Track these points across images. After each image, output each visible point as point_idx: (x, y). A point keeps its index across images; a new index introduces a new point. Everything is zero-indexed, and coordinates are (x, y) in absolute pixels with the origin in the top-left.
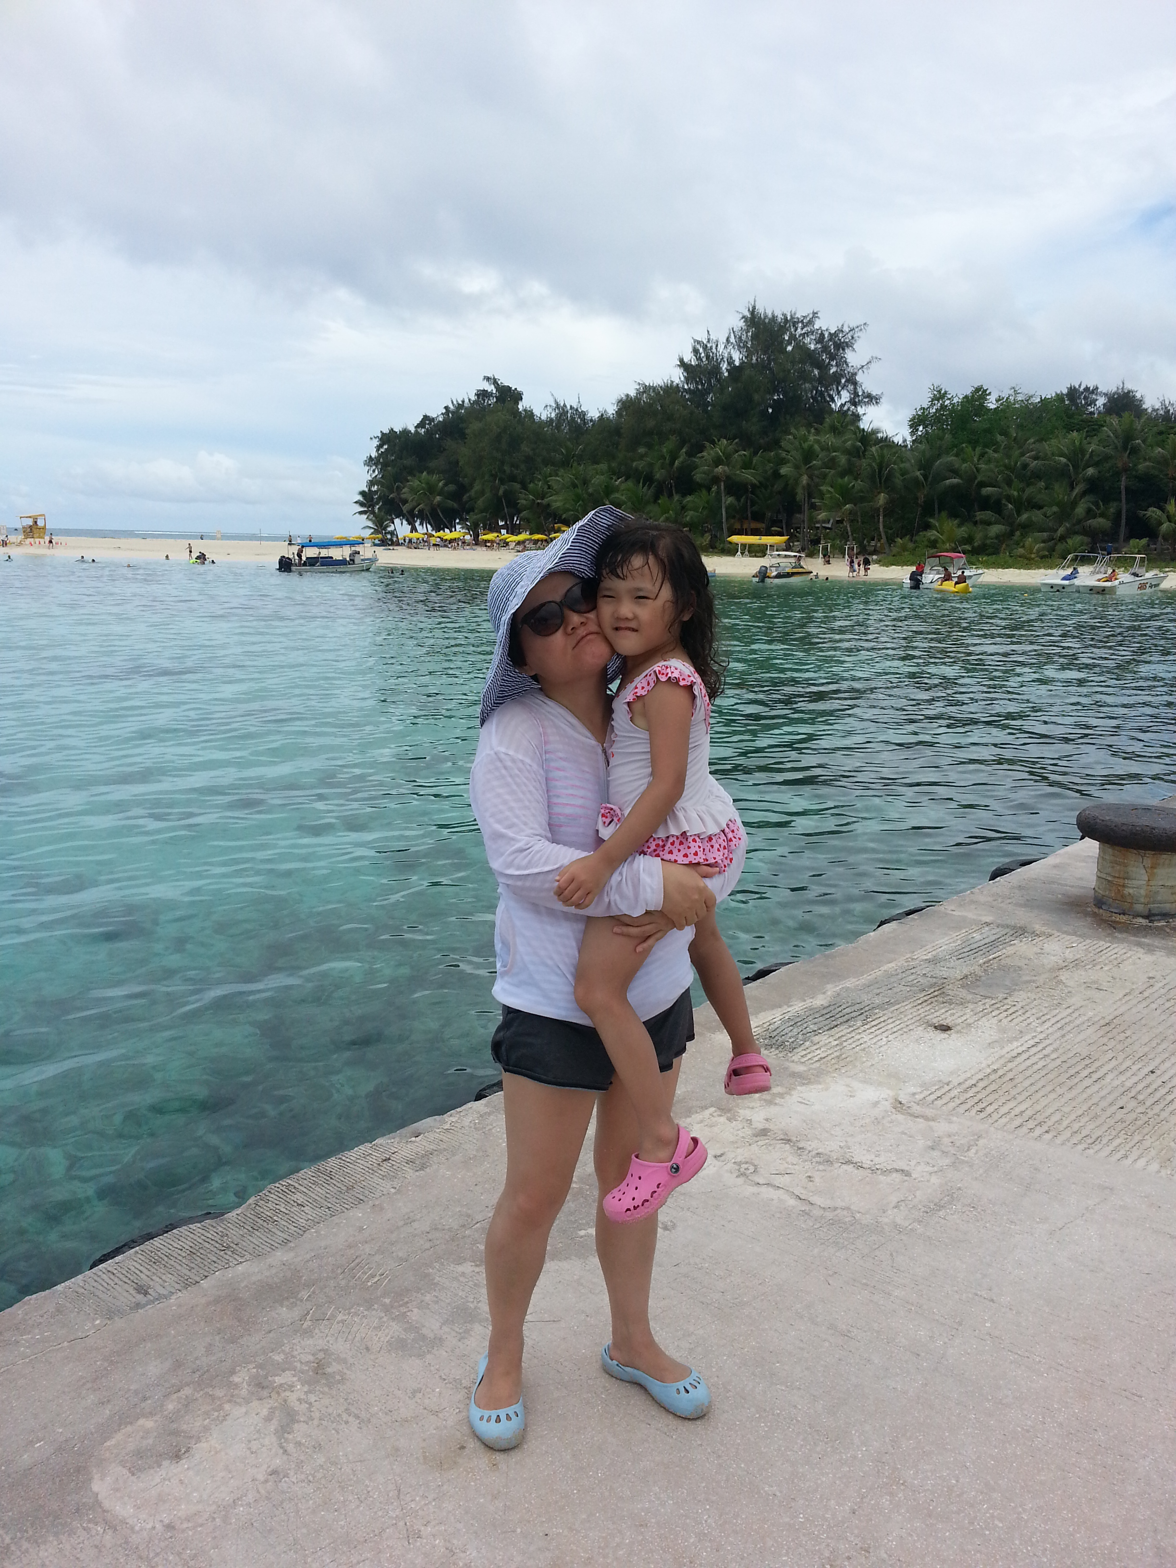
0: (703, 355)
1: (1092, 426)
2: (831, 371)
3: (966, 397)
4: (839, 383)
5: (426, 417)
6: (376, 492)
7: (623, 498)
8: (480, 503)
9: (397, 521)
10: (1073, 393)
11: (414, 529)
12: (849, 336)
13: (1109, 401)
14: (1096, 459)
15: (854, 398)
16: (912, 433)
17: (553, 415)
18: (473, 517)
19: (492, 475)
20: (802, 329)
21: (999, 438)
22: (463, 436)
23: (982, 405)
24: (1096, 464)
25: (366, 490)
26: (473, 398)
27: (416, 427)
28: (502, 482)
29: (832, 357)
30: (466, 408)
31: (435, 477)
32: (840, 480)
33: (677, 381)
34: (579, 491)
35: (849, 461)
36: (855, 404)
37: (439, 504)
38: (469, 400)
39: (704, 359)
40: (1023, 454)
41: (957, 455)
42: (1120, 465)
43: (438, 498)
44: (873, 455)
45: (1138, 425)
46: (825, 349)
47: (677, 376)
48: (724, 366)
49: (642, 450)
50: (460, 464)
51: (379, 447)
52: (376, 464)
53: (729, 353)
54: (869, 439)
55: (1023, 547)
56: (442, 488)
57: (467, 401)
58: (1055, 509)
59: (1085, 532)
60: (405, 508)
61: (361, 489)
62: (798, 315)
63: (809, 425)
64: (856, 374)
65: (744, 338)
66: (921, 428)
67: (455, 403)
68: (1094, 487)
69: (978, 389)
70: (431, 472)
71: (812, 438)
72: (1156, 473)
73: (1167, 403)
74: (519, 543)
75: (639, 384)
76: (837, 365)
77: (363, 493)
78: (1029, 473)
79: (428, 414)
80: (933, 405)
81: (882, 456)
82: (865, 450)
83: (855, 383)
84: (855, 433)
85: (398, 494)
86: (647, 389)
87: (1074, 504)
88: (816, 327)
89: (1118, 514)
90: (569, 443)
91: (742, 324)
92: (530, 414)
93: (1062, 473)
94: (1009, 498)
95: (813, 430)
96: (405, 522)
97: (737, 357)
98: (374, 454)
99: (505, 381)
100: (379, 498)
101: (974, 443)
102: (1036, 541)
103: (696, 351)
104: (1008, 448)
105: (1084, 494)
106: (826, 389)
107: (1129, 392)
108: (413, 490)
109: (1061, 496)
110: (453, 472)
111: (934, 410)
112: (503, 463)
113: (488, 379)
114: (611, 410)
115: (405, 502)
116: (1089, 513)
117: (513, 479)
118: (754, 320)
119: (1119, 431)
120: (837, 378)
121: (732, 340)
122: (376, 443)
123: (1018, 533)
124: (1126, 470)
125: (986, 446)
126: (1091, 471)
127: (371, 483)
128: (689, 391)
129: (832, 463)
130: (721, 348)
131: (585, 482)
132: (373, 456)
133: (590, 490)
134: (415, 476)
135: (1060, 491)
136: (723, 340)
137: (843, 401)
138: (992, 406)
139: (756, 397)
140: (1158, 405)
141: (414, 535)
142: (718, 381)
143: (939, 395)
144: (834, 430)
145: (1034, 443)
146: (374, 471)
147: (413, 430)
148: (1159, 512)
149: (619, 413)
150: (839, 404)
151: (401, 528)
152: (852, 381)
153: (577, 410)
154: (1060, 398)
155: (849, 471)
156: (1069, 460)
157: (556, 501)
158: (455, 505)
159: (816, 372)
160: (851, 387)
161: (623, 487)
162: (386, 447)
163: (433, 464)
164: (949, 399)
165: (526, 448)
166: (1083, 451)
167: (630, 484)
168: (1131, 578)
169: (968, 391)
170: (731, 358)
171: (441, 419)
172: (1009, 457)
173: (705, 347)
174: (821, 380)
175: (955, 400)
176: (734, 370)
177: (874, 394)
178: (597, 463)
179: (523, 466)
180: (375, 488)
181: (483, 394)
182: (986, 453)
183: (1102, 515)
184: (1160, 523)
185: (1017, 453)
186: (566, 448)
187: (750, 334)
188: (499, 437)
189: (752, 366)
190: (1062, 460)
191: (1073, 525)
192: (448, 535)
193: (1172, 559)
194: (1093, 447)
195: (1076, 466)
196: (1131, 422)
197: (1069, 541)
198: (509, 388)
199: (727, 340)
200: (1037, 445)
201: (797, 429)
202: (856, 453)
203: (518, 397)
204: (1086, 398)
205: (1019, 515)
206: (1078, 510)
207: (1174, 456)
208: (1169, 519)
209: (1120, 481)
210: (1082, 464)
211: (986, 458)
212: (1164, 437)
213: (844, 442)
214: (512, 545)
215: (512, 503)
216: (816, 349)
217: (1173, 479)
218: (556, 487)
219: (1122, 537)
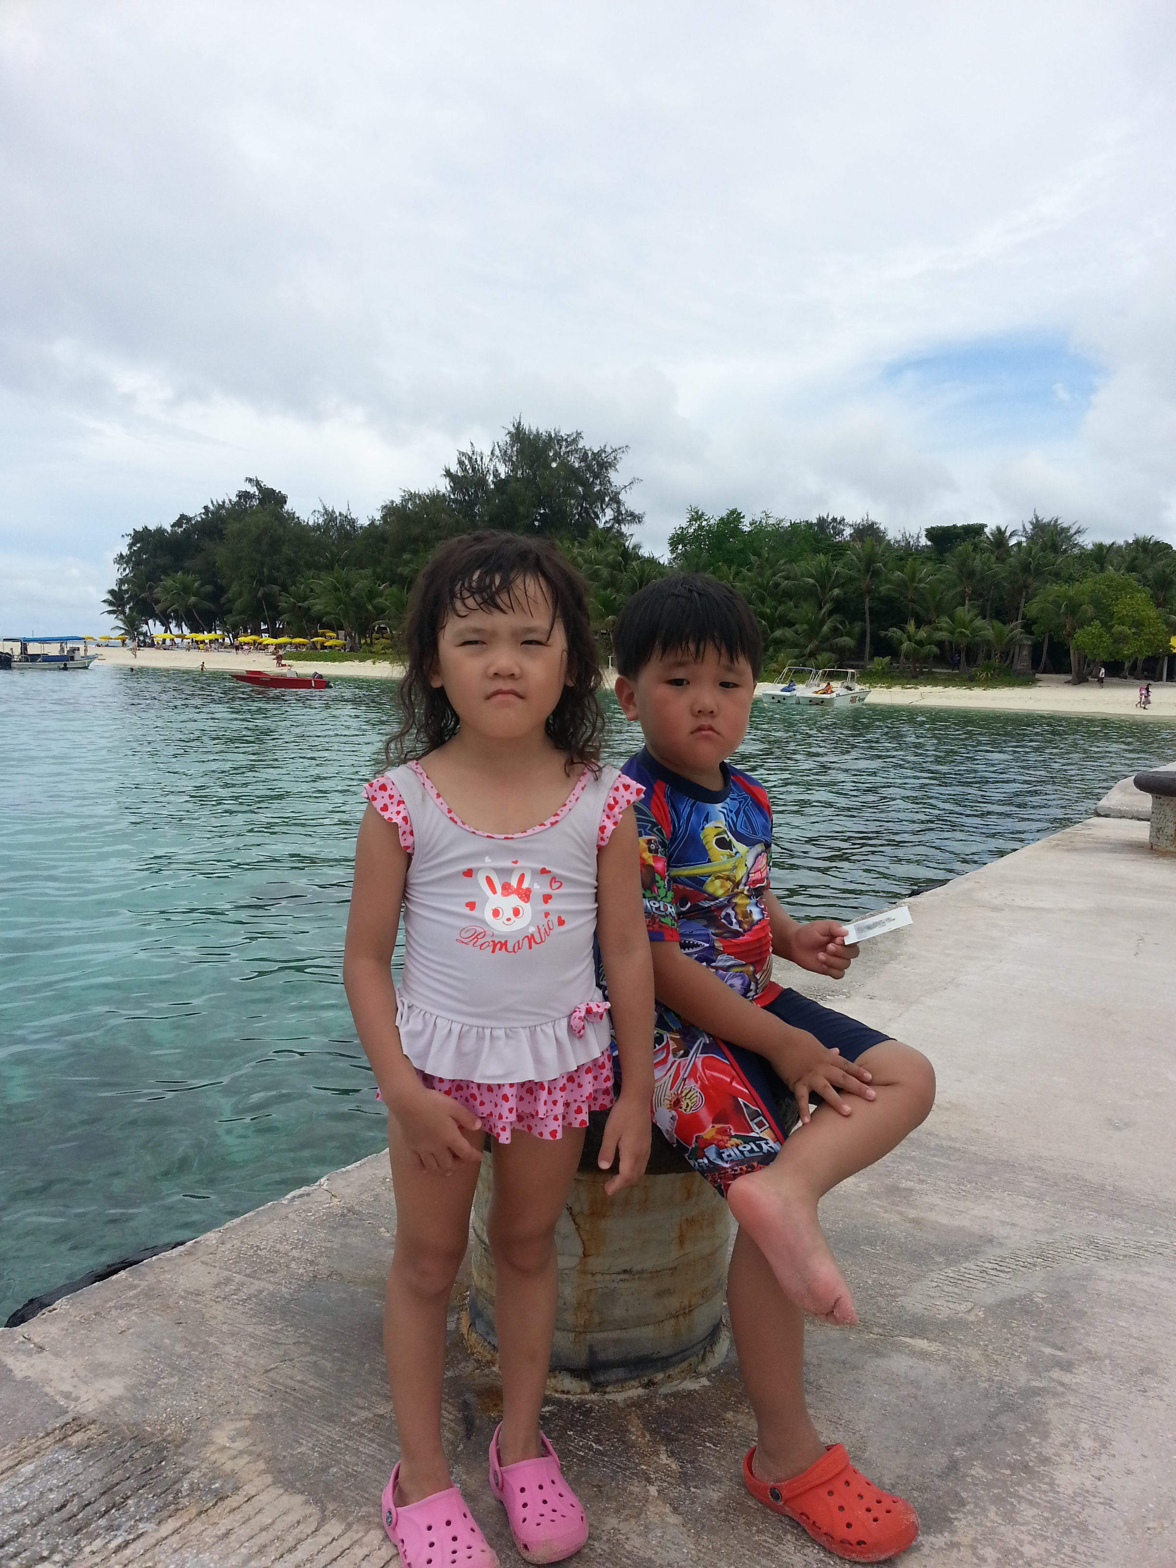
0: (468, 467)
1: (838, 551)
2: (595, 490)
3: (722, 519)
4: (603, 501)
5: (183, 517)
6: (126, 591)
7: (387, 603)
8: (238, 605)
9: (151, 622)
10: (822, 522)
11: (167, 629)
12: (612, 456)
13: (854, 532)
14: (842, 581)
15: (618, 516)
16: (672, 551)
17: (321, 521)
18: (230, 619)
19: (251, 577)
20: (566, 447)
21: (753, 558)
22: (221, 537)
23: (736, 527)
24: (842, 586)
25: (116, 589)
26: (235, 499)
27: (172, 526)
28: (261, 583)
29: (596, 476)
30: (227, 509)
31: (190, 577)
32: (602, 592)
33: (443, 491)
34: (341, 594)
35: (611, 574)
36: (619, 522)
37: (195, 605)
38: (230, 501)
39: (470, 471)
40: (774, 575)
41: (714, 573)
42: (864, 586)
43: (194, 599)
44: (634, 569)
45: (879, 550)
46: (589, 467)
47: (444, 486)
48: (490, 478)
49: (407, 556)
50: (217, 564)
51: (131, 546)
52: (127, 563)
53: (495, 466)
54: (628, 556)
55: (776, 662)
56: (198, 589)
57: (227, 502)
58: (805, 627)
59: (832, 649)
60: (158, 608)
61: (110, 588)
62: (562, 434)
63: (574, 539)
64: (619, 493)
65: (509, 452)
66: (680, 547)
67: (215, 503)
68: (839, 607)
69: (733, 512)
70: (186, 572)
71: (575, 551)
72: (897, 595)
73: (907, 535)
74: (279, 646)
75: (404, 491)
76: (600, 484)
77: (112, 592)
78: (780, 593)
79: (186, 514)
80: (691, 525)
81: (642, 571)
82: (626, 564)
83: (618, 502)
84: (616, 548)
85: (151, 594)
86: (412, 496)
87: (822, 623)
88: (580, 446)
89: (863, 634)
90: (334, 548)
91: (508, 439)
92: (291, 516)
93: (809, 594)
94: (762, 615)
95: (576, 544)
96: (158, 623)
97: (503, 470)
98: (125, 551)
99: (269, 483)
100: (130, 598)
101: (729, 562)
102: (788, 657)
103: (461, 463)
104: (760, 567)
105: (831, 613)
106: (591, 506)
107: (873, 524)
108: (166, 590)
109: (810, 615)
110: (210, 574)
111: (692, 530)
112: (262, 564)
113: (250, 480)
114: (378, 516)
115: (157, 602)
116: (835, 631)
117: (274, 581)
118: (519, 435)
119: (862, 555)
120: (600, 497)
121: (497, 452)
122: (128, 540)
123: (771, 649)
124: (869, 591)
125: (740, 565)
126: (836, 591)
127: (121, 582)
128: (455, 501)
129: (594, 576)
130: (486, 460)
131: (348, 586)
132: (124, 554)
133: (353, 594)
134: (167, 575)
135: (807, 610)
136: (487, 453)
137: (607, 518)
138: (747, 529)
139: (521, 509)
140: (899, 537)
141: (168, 636)
142: (486, 492)
143: (697, 516)
144: (599, 545)
145: (785, 563)
147: (169, 529)
148: (899, 632)
149: (384, 518)
150: (603, 521)
151: (155, 629)
152: (616, 499)
153: (346, 517)
154: (809, 525)
155: (612, 583)
156: (816, 581)
157: (317, 604)
158: (212, 607)
159: (580, 489)
160: (615, 506)
161: (387, 591)
162: (138, 545)
163: (187, 564)
164: (706, 520)
165: (287, 551)
166: (828, 573)
167: (395, 589)
169: (724, 514)
170: (497, 471)
171: (199, 519)
172: (761, 575)
173: (470, 459)
174: (584, 498)
175: (712, 522)
176: (501, 484)
177: (637, 513)
178: (362, 568)
179: (284, 569)
180: (125, 587)
181: (244, 496)
182: (741, 572)
183: (848, 634)
184: (901, 643)
185: (769, 572)
186: (332, 553)
187: (515, 449)
188: (258, 540)
189: (518, 480)
190: (811, 581)
191: (821, 642)
192: (206, 636)
193: (913, 677)
194: (838, 569)
195: (823, 587)
196: (873, 547)
197: (819, 657)
198: (273, 491)
199: (492, 453)
200: (788, 566)
201: (562, 542)
202: (615, 567)
203: (282, 500)
204: (833, 528)
205: (772, 632)
206: (825, 628)
207: (912, 580)
208: (910, 639)
209: (864, 602)
210: (829, 586)
211: (740, 576)
212: (903, 562)
213: (606, 556)
214: (271, 649)
215: (272, 605)
216: (580, 467)
217: (913, 601)
218: (317, 590)
219: (867, 656)
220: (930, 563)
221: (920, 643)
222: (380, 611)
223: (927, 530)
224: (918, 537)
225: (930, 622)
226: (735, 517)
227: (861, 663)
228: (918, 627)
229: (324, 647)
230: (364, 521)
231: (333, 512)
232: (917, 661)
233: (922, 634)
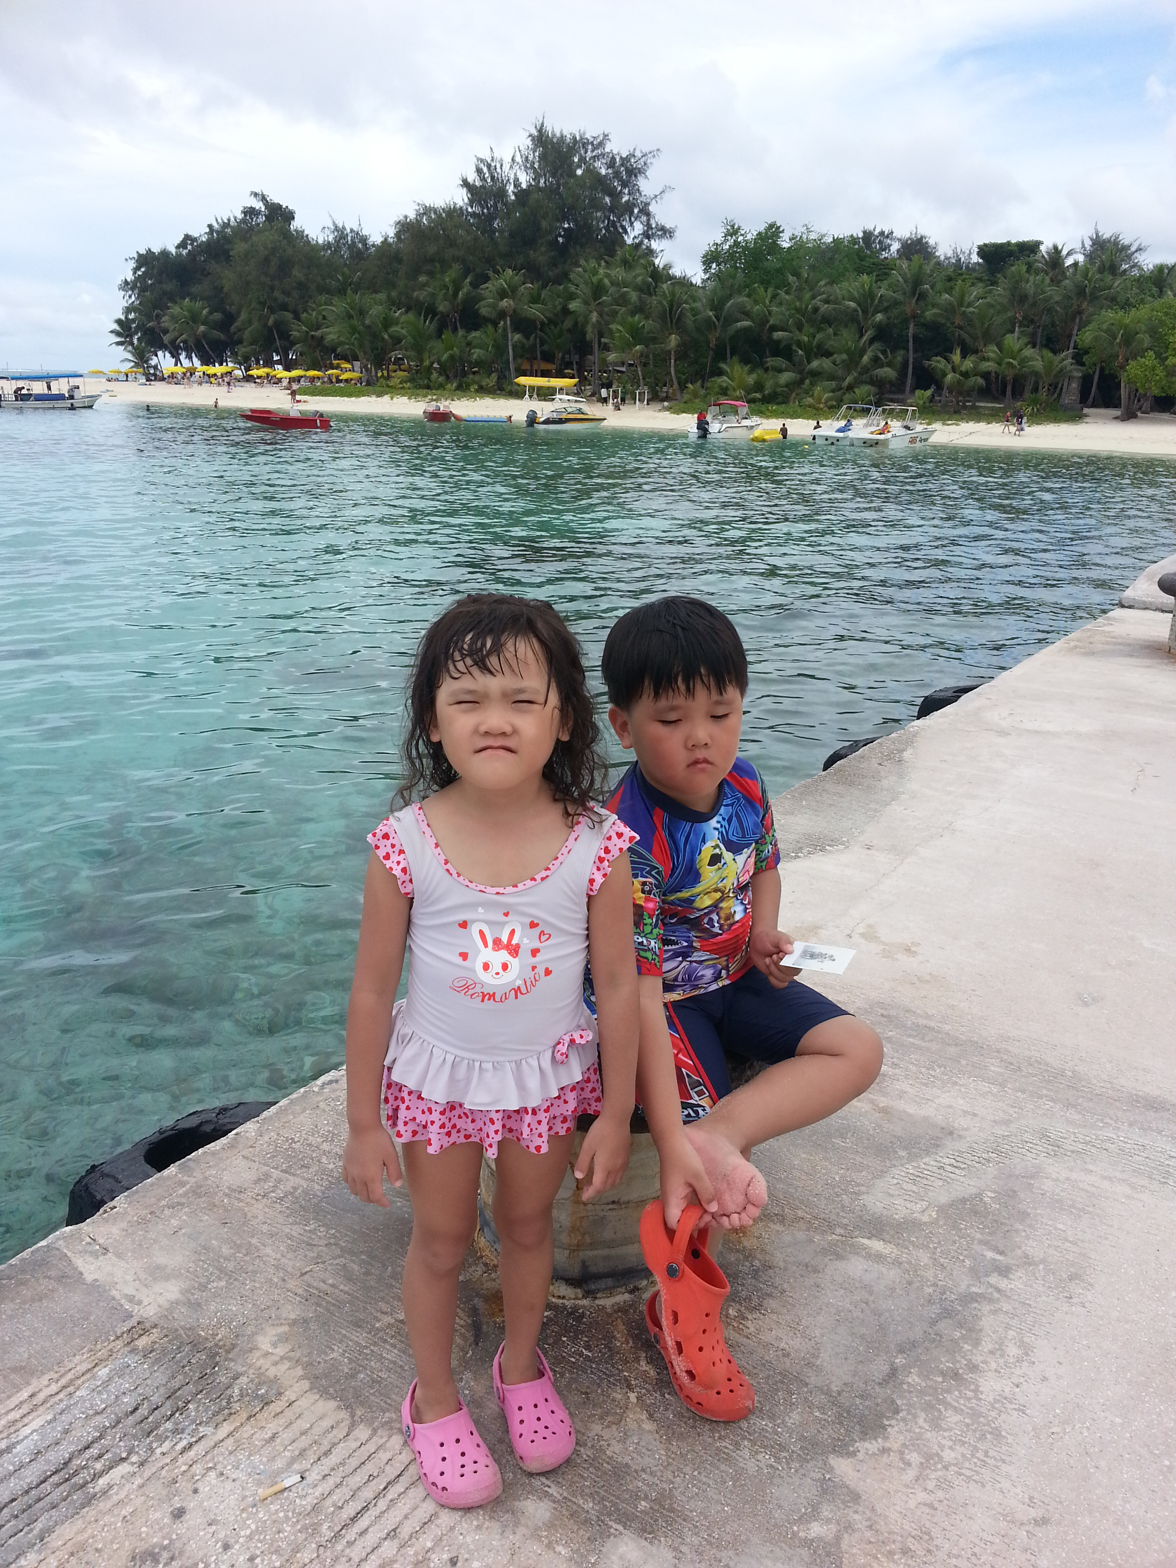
1: (882, 270)
2: (624, 200)
3: (760, 234)
4: (632, 213)
5: (187, 237)
6: (133, 321)
7: (404, 332)
8: (249, 334)
9: (160, 353)
10: (868, 236)
11: (178, 361)
12: (642, 162)
13: (903, 247)
14: (886, 304)
15: (647, 231)
16: (706, 271)
17: (331, 238)
18: (242, 350)
19: (260, 303)
20: (592, 151)
21: (791, 279)
22: (228, 258)
23: (775, 243)
24: (885, 310)
25: (123, 318)
26: (240, 216)
27: (177, 248)
28: (272, 310)
29: (625, 184)
30: (231, 227)
31: (198, 304)
32: (630, 319)
33: (460, 203)
34: (355, 322)
35: (640, 298)
36: (649, 238)
37: (204, 335)
38: (235, 218)
39: (488, 180)
40: (813, 297)
41: (749, 296)
42: (908, 311)
43: (202, 328)
44: (664, 291)
45: (928, 269)
46: (617, 174)
47: (461, 198)
48: (511, 189)
49: (423, 279)
50: (225, 290)
51: (135, 270)
52: (132, 289)
53: (515, 174)
54: (659, 276)
55: (812, 396)
56: (207, 317)
57: (232, 219)
58: (844, 356)
59: (872, 382)
60: (166, 339)
61: (117, 317)
62: (588, 136)
63: (599, 258)
64: (649, 204)
65: (531, 158)
66: (714, 266)
67: (220, 221)
68: (882, 334)
69: (771, 226)
70: (194, 298)
71: (601, 271)
72: (943, 321)
74: (292, 380)
75: (419, 205)
76: (629, 194)
77: (119, 322)
78: (819, 318)
79: (190, 234)
80: (726, 241)
81: (673, 294)
82: (656, 287)
83: (648, 214)
84: (646, 268)
85: (159, 323)
86: (427, 210)
87: (862, 352)
88: (607, 150)
89: (905, 364)
90: (346, 270)
91: (529, 142)
92: (300, 234)
93: (850, 319)
94: (799, 344)
95: (603, 264)
96: (168, 355)
97: (524, 179)
98: (130, 278)
99: (275, 198)
100: (138, 328)
101: (766, 284)
102: (824, 390)
103: (479, 171)
104: (800, 289)
105: (872, 341)
106: (619, 219)
107: (922, 237)
108: (174, 319)
109: (850, 343)
110: (218, 301)
111: (727, 247)
112: (272, 288)
113: (255, 195)
114: (391, 233)
115: (166, 331)
116: (876, 360)
117: (284, 307)
118: (541, 139)
119: (909, 276)
120: (629, 207)
121: (518, 159)
122: (132, 264)
123: (807, 382)
124: (914, 317)
125: (778, 287)
126: (879, 317)
127: (128, 310)
128: (474, 215)
129: (622, 300)
130: (506, 167)
131: (362, 313)
132: (129, 280)
133: (367, 322)
134: (176, 302)
135: (847, 337)
136: (507, 159)
137: (636, 233)
138: (786, 245)
139: (544, 224)
140: (950, 254)
141: (178, 368)
142: (505, 204)
143: (733, 231)
144: (625, 264)
145: (825, 285)
146: (130, 297)
147: (173, 251)
148: (944, 362)
149: (398, 235)
150: (632, 236)
151: (164, 361)
152: (645, 211)
153: (358, 233)
154: (854, 240)
155: (640, 309)
156: (859, 305)
157: (330, 333)
158: (222, 337)
159: (607, 200)
160: (644, 219)
161: (403, 319)
162: (143, 269)
163: (195, 289)
164: (742, 235)
165: (297, 273)
166: (871, 295)
167: (411, 316)
168: (904, 431)
169: (762, 228)
170: (518, 179)
171: (205, 239)
172: (800, 299)
173: (489, 166)
174: (612, 209)
175: (749, 237)
176: (522, 195)
177: (668, 226)
178: (376, 292)
179: (295, 294)
180: (132, 316)
181: (250, 212)
182: (778, 294)
183: (889, 365)
184: (945, 375)
185: (808, 295)
186: (343, 274)
187: (537, 154)
188: (267, 260)
189: (540, 189)
190: (852, 304)
191: (860, 374)
192: (218, 369)
193: (955, 412)
194: (882, 291)
195: (865, 312)
196: (920, 267)
197: (857, 390)
198: (279, 206)
199: (513, 160)
200: (828, 288)
201: (586, 261)
202: (647, 290)
203: (289, 216)
204: (880, 242)
205: (809, 363)
206: (865, 359)
207: (961, 304)
208: (954, 370)
209: (908, 328)
210: (871, 310)
211: (777, 300)
212: (952, 283)
213: (635, 277)
214: (285, 383)
215: (285, 335)
216: (607, 174)
217: (960, 327)
218: (330, 318)
219: (908, 389)
220: (981, 285)
221: (966, 375)
222: (397, 341)
223: (979, 247)
224: (970, 253)
225: (976, 352)
226: (773, 231)
227: (901, 397)
228: (964, 356)
229: (339, 381)
230: (376, 239)
231: (344, 228)
232: (960, 393)
233: (968, 364)
